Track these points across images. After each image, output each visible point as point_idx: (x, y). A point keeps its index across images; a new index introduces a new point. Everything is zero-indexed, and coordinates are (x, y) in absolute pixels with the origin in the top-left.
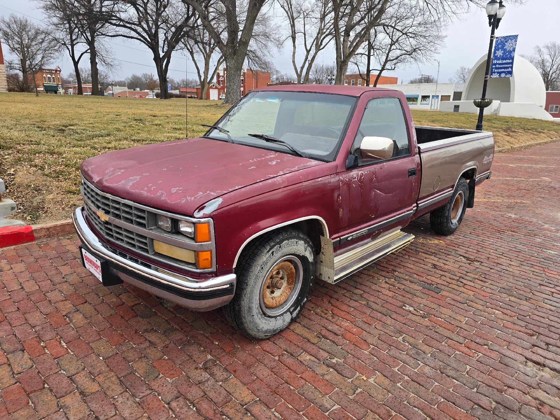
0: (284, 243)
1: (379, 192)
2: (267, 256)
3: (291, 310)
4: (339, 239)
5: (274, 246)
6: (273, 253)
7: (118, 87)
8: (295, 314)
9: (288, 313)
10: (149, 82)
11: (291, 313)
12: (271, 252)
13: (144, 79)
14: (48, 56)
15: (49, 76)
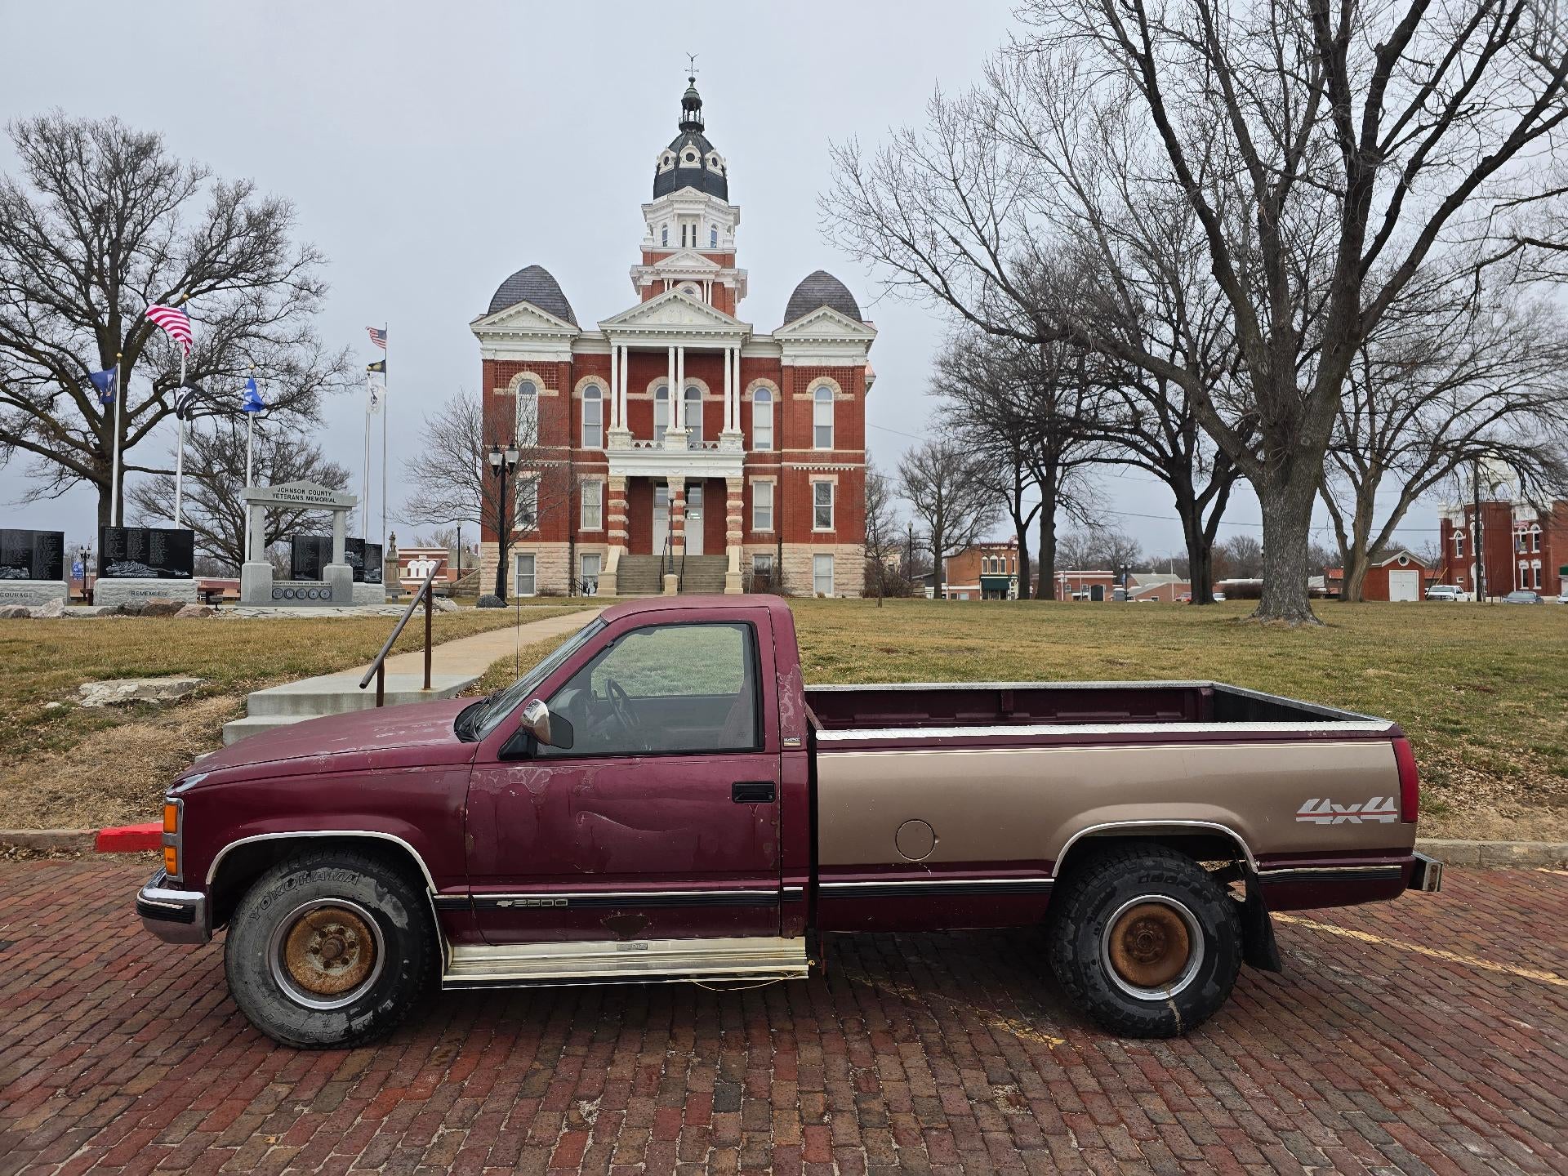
0: (320, 871)
1: (604, 818)
2: (279, 884)
3: (352, 1012)
4: (466, 896)
5: (296, 870)
6: (291, 881)
7: (1154, 575)
8: (358, 1023)
9: (344, 1016)
10: (1248, 558)
11: (350, 1018)
12: (288, 878)
13: (1234, 552)
14: (988, 517)
15: (994, 557)
